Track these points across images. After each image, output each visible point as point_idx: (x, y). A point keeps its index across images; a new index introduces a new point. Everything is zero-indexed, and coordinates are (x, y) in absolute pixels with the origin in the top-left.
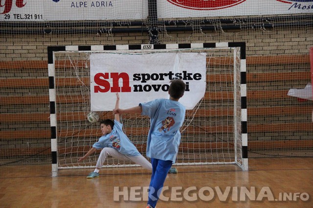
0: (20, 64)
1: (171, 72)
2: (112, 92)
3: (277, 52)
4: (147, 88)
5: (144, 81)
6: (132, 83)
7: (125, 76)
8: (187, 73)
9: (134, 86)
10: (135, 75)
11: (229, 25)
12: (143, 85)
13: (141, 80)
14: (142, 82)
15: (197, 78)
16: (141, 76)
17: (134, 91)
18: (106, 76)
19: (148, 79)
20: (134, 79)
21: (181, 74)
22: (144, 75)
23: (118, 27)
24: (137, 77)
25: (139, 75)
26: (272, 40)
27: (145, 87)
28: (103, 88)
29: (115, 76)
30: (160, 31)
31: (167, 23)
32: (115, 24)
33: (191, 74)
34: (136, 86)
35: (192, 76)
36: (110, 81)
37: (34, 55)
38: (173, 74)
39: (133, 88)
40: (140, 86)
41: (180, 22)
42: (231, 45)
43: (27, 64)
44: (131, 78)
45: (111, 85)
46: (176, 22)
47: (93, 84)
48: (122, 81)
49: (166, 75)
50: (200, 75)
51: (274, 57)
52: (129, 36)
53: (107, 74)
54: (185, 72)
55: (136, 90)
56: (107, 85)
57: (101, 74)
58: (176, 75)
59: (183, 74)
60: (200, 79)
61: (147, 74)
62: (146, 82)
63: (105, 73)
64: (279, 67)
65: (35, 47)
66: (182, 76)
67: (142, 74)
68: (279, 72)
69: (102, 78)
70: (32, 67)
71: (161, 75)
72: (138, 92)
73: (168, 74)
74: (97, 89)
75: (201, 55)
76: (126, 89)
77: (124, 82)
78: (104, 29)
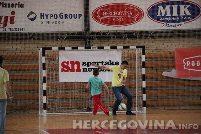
0: (12, 56)
1: (102, 61)
2: (71, 72)
3: (156, 51)
4: (90, 70)
5: (88, 66)
6: (82, 67)
7: (78, 63)
8: (112, 61)
9: (83, 68)
10: (83, 63)
11: (131, 35)
12: (88, 68)
13: (87, 65)
14: (87, 66)
15: (117, 64)
16: (87, 63)
17: (83, 71)
18: (68, 63)
19: (91, 65)
20: (83, 65)
21: (108, 62)
22: (88, 63)
23: (70, 36)
24: (85, 64)
25: (86, 62)
26: (153, 44)
27: (89, 69)
28: (66, 69)
29: (73, 63)
30: (93, 38)
31: (97, 34)
32: (68, 34)
33: (114, 62)
34: (84, 69)
35: (114, 63)
36: (70, 65)
37: (19, 51)
38: (104, 62)
39: (82, 70)
40: (86, 69)
41: (104, 33)
42: (137, 47)
43: (16, 56)
44: (81, 64)
45: (71, 68)
46: (102, 33)
47: (61, 67)
48: (76, 66)
49: (100, 62)
50: (118, 63)
51: (155, 53)
52: (73, 41)
53: (68, 62)
54: (110, 61)
55: (84, 71)
56: (68, 68)
57: (65, 62)
58: (106, 62)
59: (109, 62)
60: (118, 65)
61: (90, 62)
62: (89, 66)
63: (67, 62)
64: (157, 59)
65: (20, 47)
66: (109, 63)
67: (87, 62)
68: (157, 61)
69: (65, 64)
70: (19, 58)
71: (98, 63)
72: (85, 72)
73: (101, 62)
74: (63, 70)
75: (119, 52)
76: (79, 70)
77: (77, 66)
78: (62, 37)
